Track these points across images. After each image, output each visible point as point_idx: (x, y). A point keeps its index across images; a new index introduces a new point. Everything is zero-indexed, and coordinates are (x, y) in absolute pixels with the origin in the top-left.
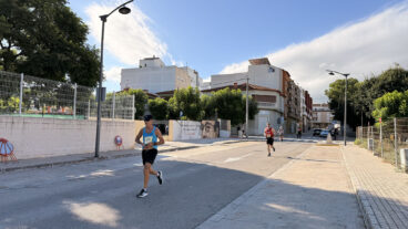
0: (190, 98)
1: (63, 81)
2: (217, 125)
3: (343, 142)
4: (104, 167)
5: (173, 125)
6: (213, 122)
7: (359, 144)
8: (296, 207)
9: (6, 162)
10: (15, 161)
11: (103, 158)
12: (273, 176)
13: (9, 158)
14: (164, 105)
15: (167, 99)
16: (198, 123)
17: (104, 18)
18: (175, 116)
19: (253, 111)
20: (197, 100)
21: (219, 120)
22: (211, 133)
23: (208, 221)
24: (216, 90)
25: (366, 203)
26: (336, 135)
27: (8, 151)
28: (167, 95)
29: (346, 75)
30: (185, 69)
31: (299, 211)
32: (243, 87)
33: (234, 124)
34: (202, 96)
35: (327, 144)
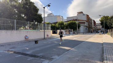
0: (62, 24)
2: (69, 31)
6: (68, 30)
11: (46, 39)
13: (28, 39)
14: (55, 26)
16: (65, 30)
17: (44, 8)
20: (64, 24)
21: (70, 29)
22: (68, 33)
29: (104, 16)
30: (59, 16)
32: (76, 20)
33: (74, 30)
34: (65, 23)
35: (100, 34)
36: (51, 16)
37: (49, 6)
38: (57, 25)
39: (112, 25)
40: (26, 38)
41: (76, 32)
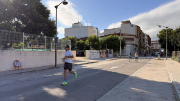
0: (95, 40)
1: (41, 35)
2: (107, 52)
3: (166, 58)
4: (59, 71)
5: (87, 52)
6: (105, 51)
7: (173, 59)
8: (143, 89)
9: (19, 70)
10: (22, 69)
11: (58, 67)
12: (133, 75)
13: (20, 68)
14: (83, 44)
15: (85, 41)
16: (98, 51)
18: (88, 48)
19: (123, 45)
20: (98, 41)
21: (108, 50)
22: (104, 55)
23: (103, 96)
24: (106, 36)
25: (177, 88)
26: (162, 55)
27: (19, 65)
28: (84, 39)
29: (167, 27)
30: (92, 27)
31: (145, 91)
32: (119, 34)
33: (114, 51)
34: (100, 39)
35: (159, 59)
36: (79, 27)
37: (65, 3)
38: (87, 42)
39: (178, 43)
40: (15, 66)
41: (118, 55)
